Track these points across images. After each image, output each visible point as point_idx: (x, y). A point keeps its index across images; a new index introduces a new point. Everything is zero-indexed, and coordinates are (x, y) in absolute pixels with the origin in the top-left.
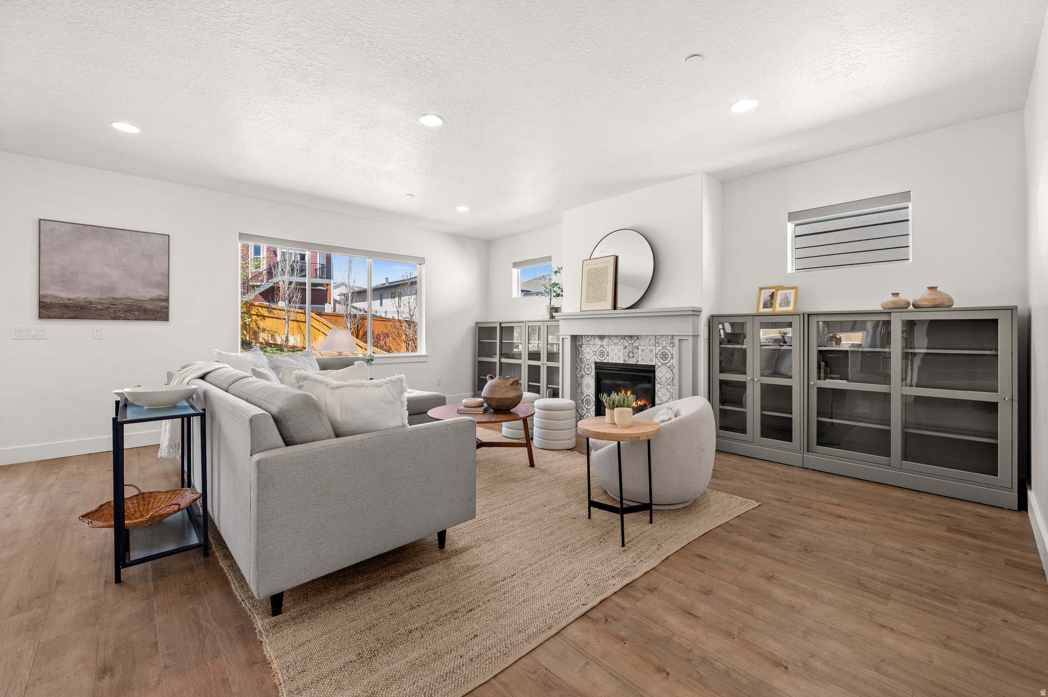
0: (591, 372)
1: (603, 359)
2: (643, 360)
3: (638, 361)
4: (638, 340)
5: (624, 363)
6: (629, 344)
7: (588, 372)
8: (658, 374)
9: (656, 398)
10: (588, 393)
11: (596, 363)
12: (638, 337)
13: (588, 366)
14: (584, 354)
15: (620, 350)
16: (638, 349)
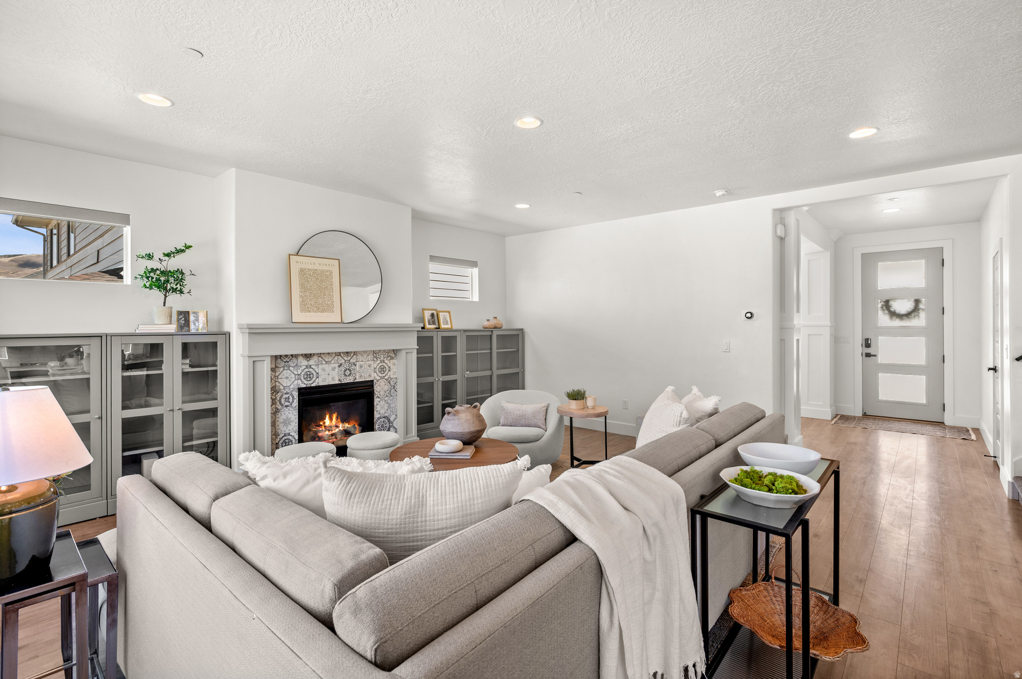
0: (293, 402)
1: (310, 382)
2: (361, 376)
3: (356, 379)
4: (355, 356)
5: (340, 383)
6: (345, 361)
7: (287, 404)
8: (377, 388)
9: (375, 412)
10: (287, 432)
11: (300, 390)
12: (355, 353)
13: (287, 396)
14: (280, 380)
15: (334, 369)
16: (356, 365)
